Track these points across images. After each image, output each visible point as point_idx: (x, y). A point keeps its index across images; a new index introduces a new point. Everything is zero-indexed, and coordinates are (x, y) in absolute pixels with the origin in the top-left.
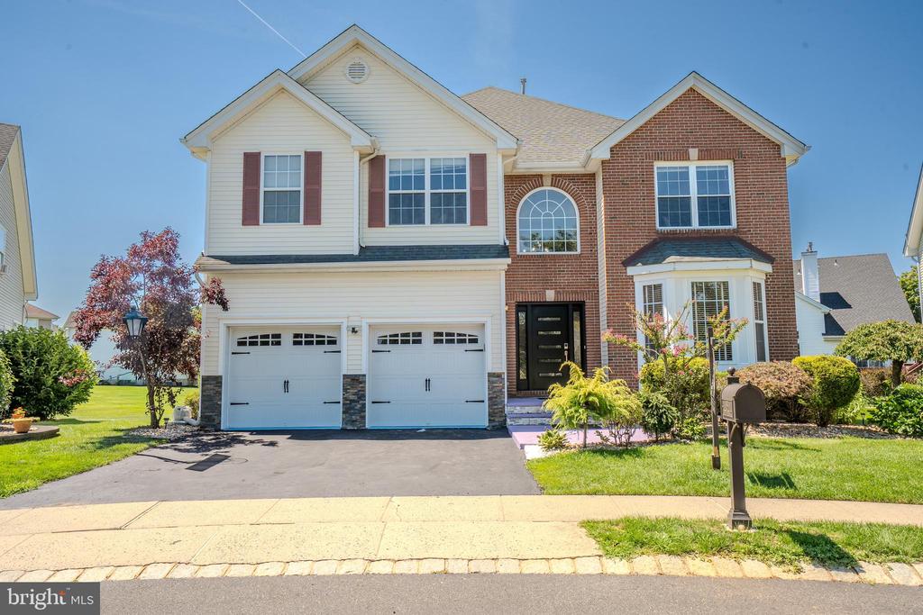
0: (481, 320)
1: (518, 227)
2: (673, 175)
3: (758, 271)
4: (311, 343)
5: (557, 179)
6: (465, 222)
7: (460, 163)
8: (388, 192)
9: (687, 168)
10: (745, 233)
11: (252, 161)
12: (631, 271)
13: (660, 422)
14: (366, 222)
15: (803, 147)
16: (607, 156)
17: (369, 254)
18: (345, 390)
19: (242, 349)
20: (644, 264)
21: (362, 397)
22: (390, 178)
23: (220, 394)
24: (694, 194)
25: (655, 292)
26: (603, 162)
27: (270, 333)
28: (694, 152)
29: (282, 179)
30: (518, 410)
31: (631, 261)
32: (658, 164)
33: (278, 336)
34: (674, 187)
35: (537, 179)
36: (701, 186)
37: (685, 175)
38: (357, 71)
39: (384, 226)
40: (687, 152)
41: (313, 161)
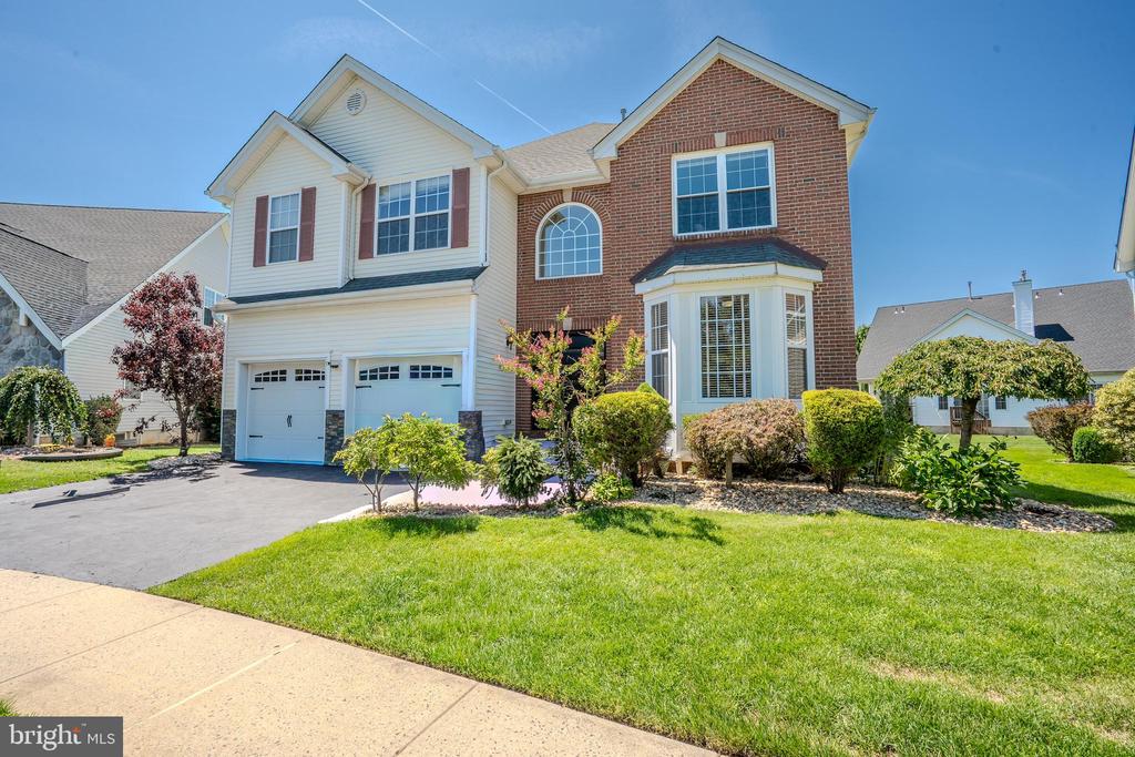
0: (458, 349)
1: (537, 251)
2: (697, 170)
3: (802, 280)
5: (579, 193)
6: (446, 245)
7: (444, 182)
8: (377, 220)
9: (715, 158)
10: (786, 232)
11: (262, 203)
12: (640, 288)
14: (357, 254)
15: (867, 110)
16: (613, 154)
17: (354, 285)
18: (327, 425)
19: (257, 384)
20: (648, 280)
21: (341, 433)
22: (380, 207)
23: (234, 426)
24: (722, 189)
25: (661, 311)
26: (612, 163)
27: (279, 368)
28: (720, 138)
29: (286, 219)
31: (640, 277)
32: (677, 158)
34: (697, 185)
35: (556, 195)
36: (731, 182)
37: (712, 168)
38: (354, 103)
39: (372, 257)
40: (712, 139)
41: (309, 196)
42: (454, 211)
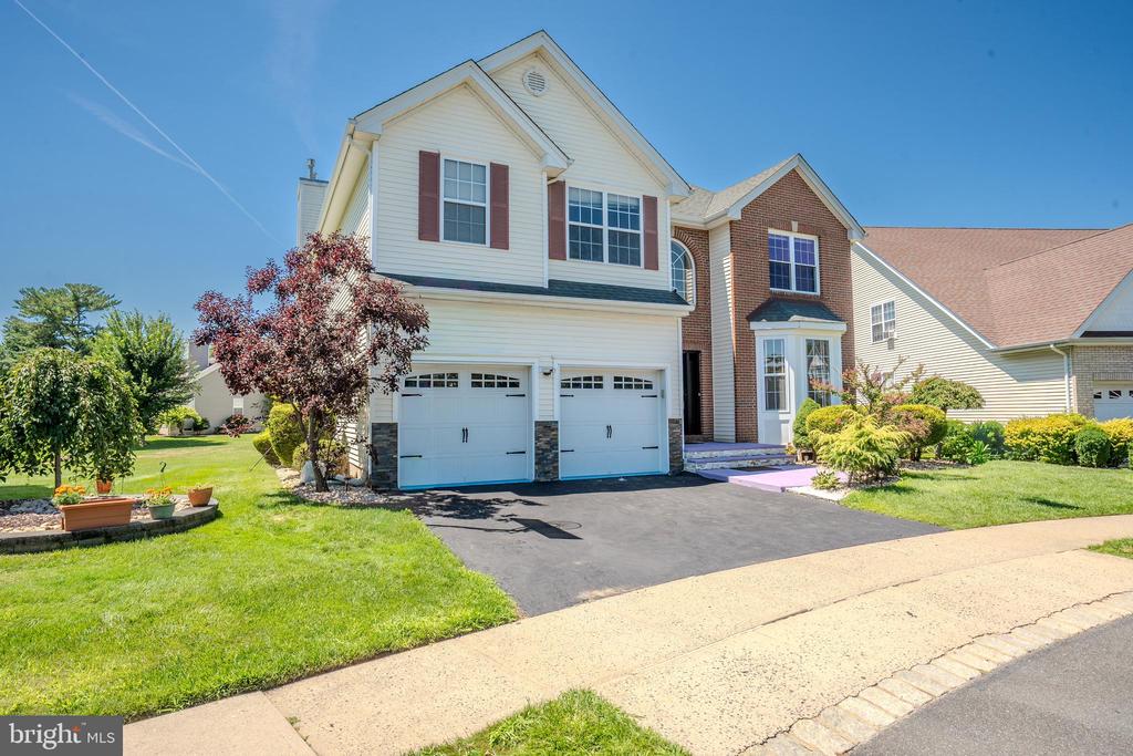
0: (661, 365)
2: (779, 242)
4: (492, 385)
5: (680, 231)
6: (639, 264)
7: (635, 203)
8: (568, 222)
9: (789, 238)
10: (826, 300)
11: (429, 164)
12: (754, 325)
14: (547, 252)
16: (737, 216)
17: (557, 288)
18: (537, 438)
19: (410, 390)
21: (554, 445)
22: (570, 207)
23: (397, 445)
24: (792, 261)
25: (775, 347)
26: (732, 222)
27: (446, 371)
28: (795, 225)
29: (465, 191)
30: (696, 455)
32: (771, 231)
34: (779, 253)
36: (797, 257)
37: (787, 244)
38: (537, 83)
39: (566, 259)
40: (790, 224)
41: (500, 174)
42: (646, 235)
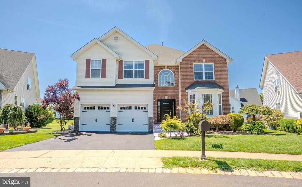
0: (147, 103)
1: (158, 79)
2: (198, 66)
3: (220, 91)
4: (103, 109)
5: (169, 67)
6: (143, 78)
7: (143, 62)
8: (123, 70)
9: (202, 64)
10: (217, 81)
11: (88, 62)
12: (187, 91)
13: (191, 130)
14: (118, 77)
15: (232, 59)
16: (181, 61)
17: (118, 86)
18: (111, 121)
19: (85, 110)
20: (190, 89)
21: (115, 123)
22: (124, 66)
23: (79, 122)
24: (204, 71)
25: (193, 97)
26: (180, 63)
27: (92, 106)
28: (204, 60)
29: (96, 66)
30: (156, 127)
31: (187, 88)
32: (194, 63)
33: (94, 107)
34: (199, 70)
35: (163, 67)
36: (205, 70)
37: (201, 66)
38: (116, 39)
39: (122, 79)
40: (202, 60)
41: (104, 62)
42: (146, 70)
